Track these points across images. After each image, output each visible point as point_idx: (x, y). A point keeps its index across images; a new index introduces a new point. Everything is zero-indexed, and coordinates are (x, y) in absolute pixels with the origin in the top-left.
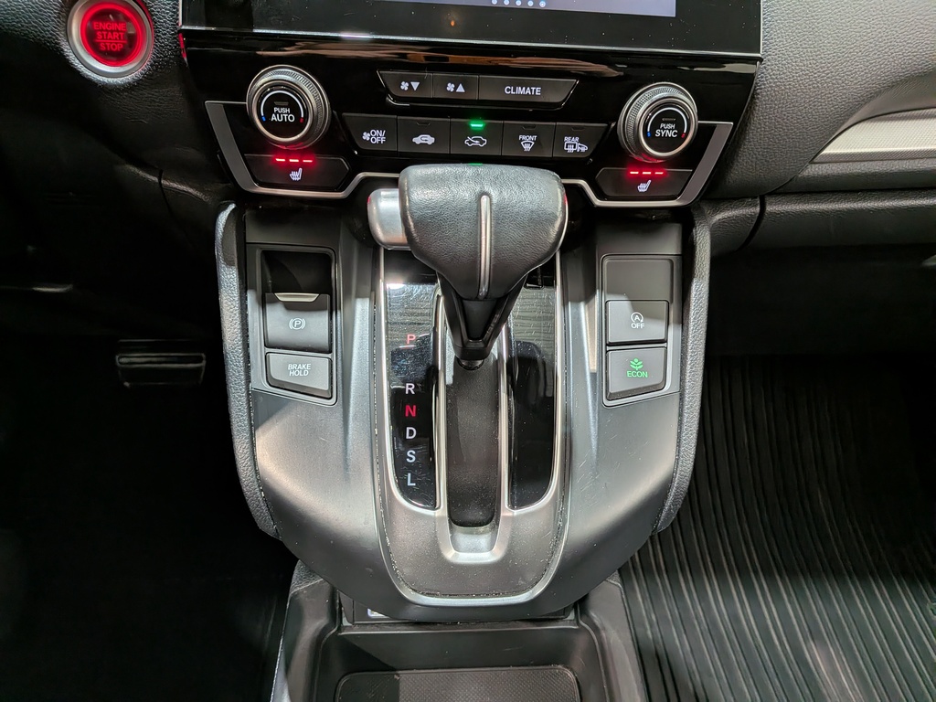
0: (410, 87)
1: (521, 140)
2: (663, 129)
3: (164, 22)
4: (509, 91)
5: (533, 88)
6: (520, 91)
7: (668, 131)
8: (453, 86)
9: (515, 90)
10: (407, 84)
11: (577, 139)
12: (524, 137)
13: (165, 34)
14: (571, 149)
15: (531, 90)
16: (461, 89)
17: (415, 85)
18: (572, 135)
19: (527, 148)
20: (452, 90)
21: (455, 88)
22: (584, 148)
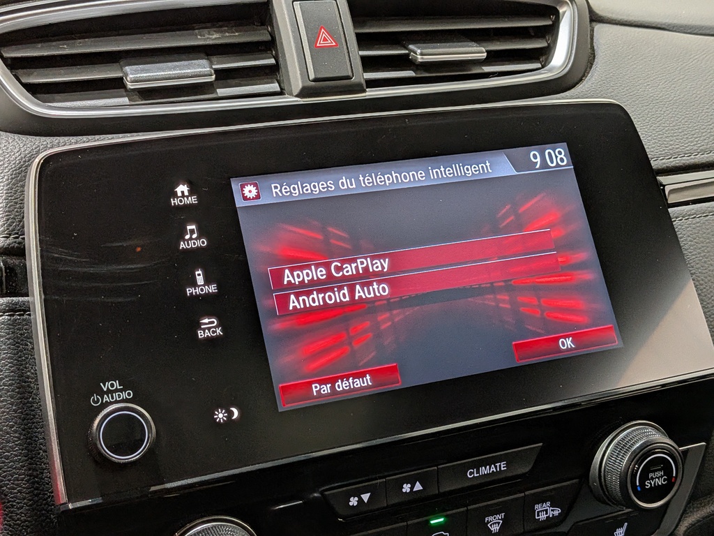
0: (360, 501)
1: (488, 522)
2: (652, 479)
3: (19, 491)
4: (472, 474)
5: (498, 464)
6: (484, 470)
7: (658, 479)
8: (409, 485)
9: (478, 472)
10: (356, 499)
11: (548, 503)
12: (490, 518)
13: (22, 507)
14: (543, 517)
15: (496, 467)
16: (418, 487)
17: (366, 497)
18: (543, 501)
19: (495, 529)
20: (408, 490)
21: (412, 488)
22: (557, 512)
